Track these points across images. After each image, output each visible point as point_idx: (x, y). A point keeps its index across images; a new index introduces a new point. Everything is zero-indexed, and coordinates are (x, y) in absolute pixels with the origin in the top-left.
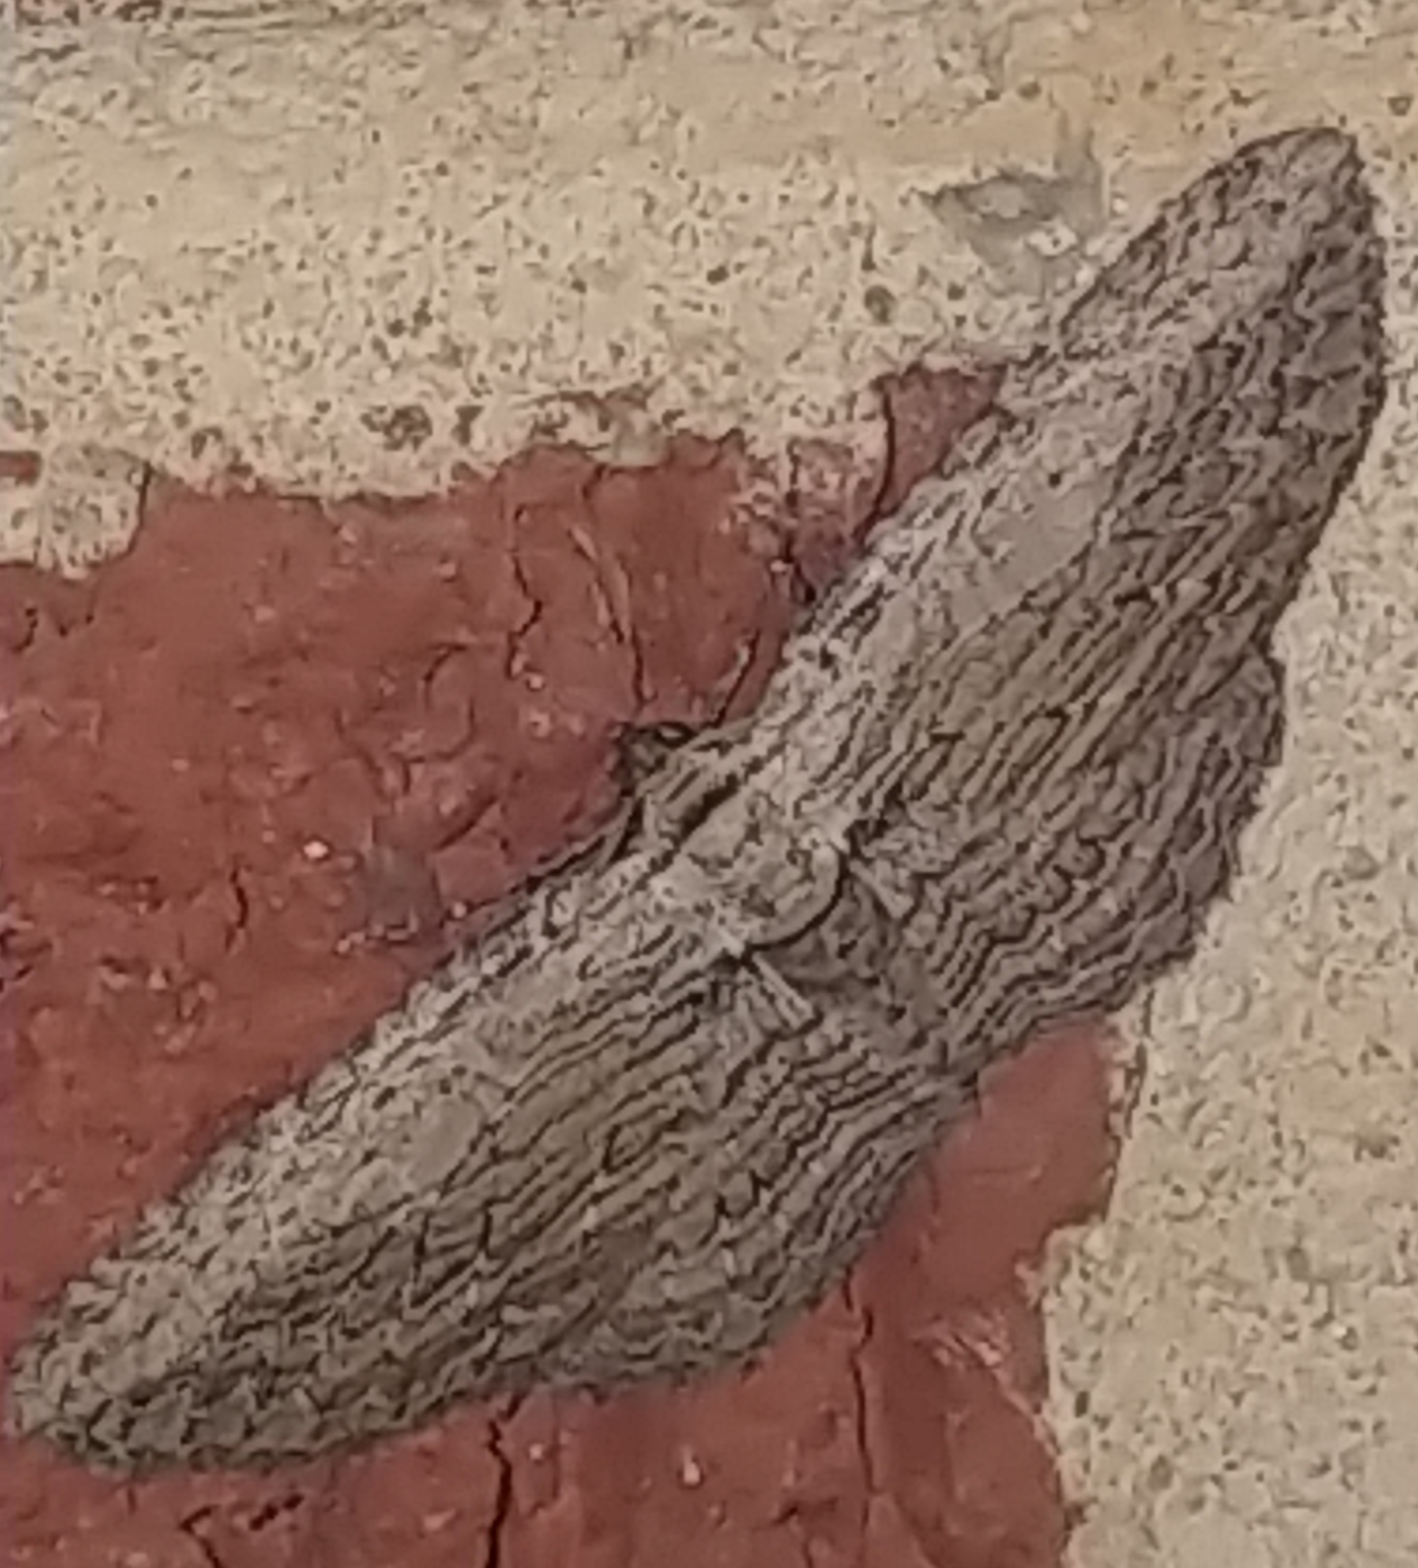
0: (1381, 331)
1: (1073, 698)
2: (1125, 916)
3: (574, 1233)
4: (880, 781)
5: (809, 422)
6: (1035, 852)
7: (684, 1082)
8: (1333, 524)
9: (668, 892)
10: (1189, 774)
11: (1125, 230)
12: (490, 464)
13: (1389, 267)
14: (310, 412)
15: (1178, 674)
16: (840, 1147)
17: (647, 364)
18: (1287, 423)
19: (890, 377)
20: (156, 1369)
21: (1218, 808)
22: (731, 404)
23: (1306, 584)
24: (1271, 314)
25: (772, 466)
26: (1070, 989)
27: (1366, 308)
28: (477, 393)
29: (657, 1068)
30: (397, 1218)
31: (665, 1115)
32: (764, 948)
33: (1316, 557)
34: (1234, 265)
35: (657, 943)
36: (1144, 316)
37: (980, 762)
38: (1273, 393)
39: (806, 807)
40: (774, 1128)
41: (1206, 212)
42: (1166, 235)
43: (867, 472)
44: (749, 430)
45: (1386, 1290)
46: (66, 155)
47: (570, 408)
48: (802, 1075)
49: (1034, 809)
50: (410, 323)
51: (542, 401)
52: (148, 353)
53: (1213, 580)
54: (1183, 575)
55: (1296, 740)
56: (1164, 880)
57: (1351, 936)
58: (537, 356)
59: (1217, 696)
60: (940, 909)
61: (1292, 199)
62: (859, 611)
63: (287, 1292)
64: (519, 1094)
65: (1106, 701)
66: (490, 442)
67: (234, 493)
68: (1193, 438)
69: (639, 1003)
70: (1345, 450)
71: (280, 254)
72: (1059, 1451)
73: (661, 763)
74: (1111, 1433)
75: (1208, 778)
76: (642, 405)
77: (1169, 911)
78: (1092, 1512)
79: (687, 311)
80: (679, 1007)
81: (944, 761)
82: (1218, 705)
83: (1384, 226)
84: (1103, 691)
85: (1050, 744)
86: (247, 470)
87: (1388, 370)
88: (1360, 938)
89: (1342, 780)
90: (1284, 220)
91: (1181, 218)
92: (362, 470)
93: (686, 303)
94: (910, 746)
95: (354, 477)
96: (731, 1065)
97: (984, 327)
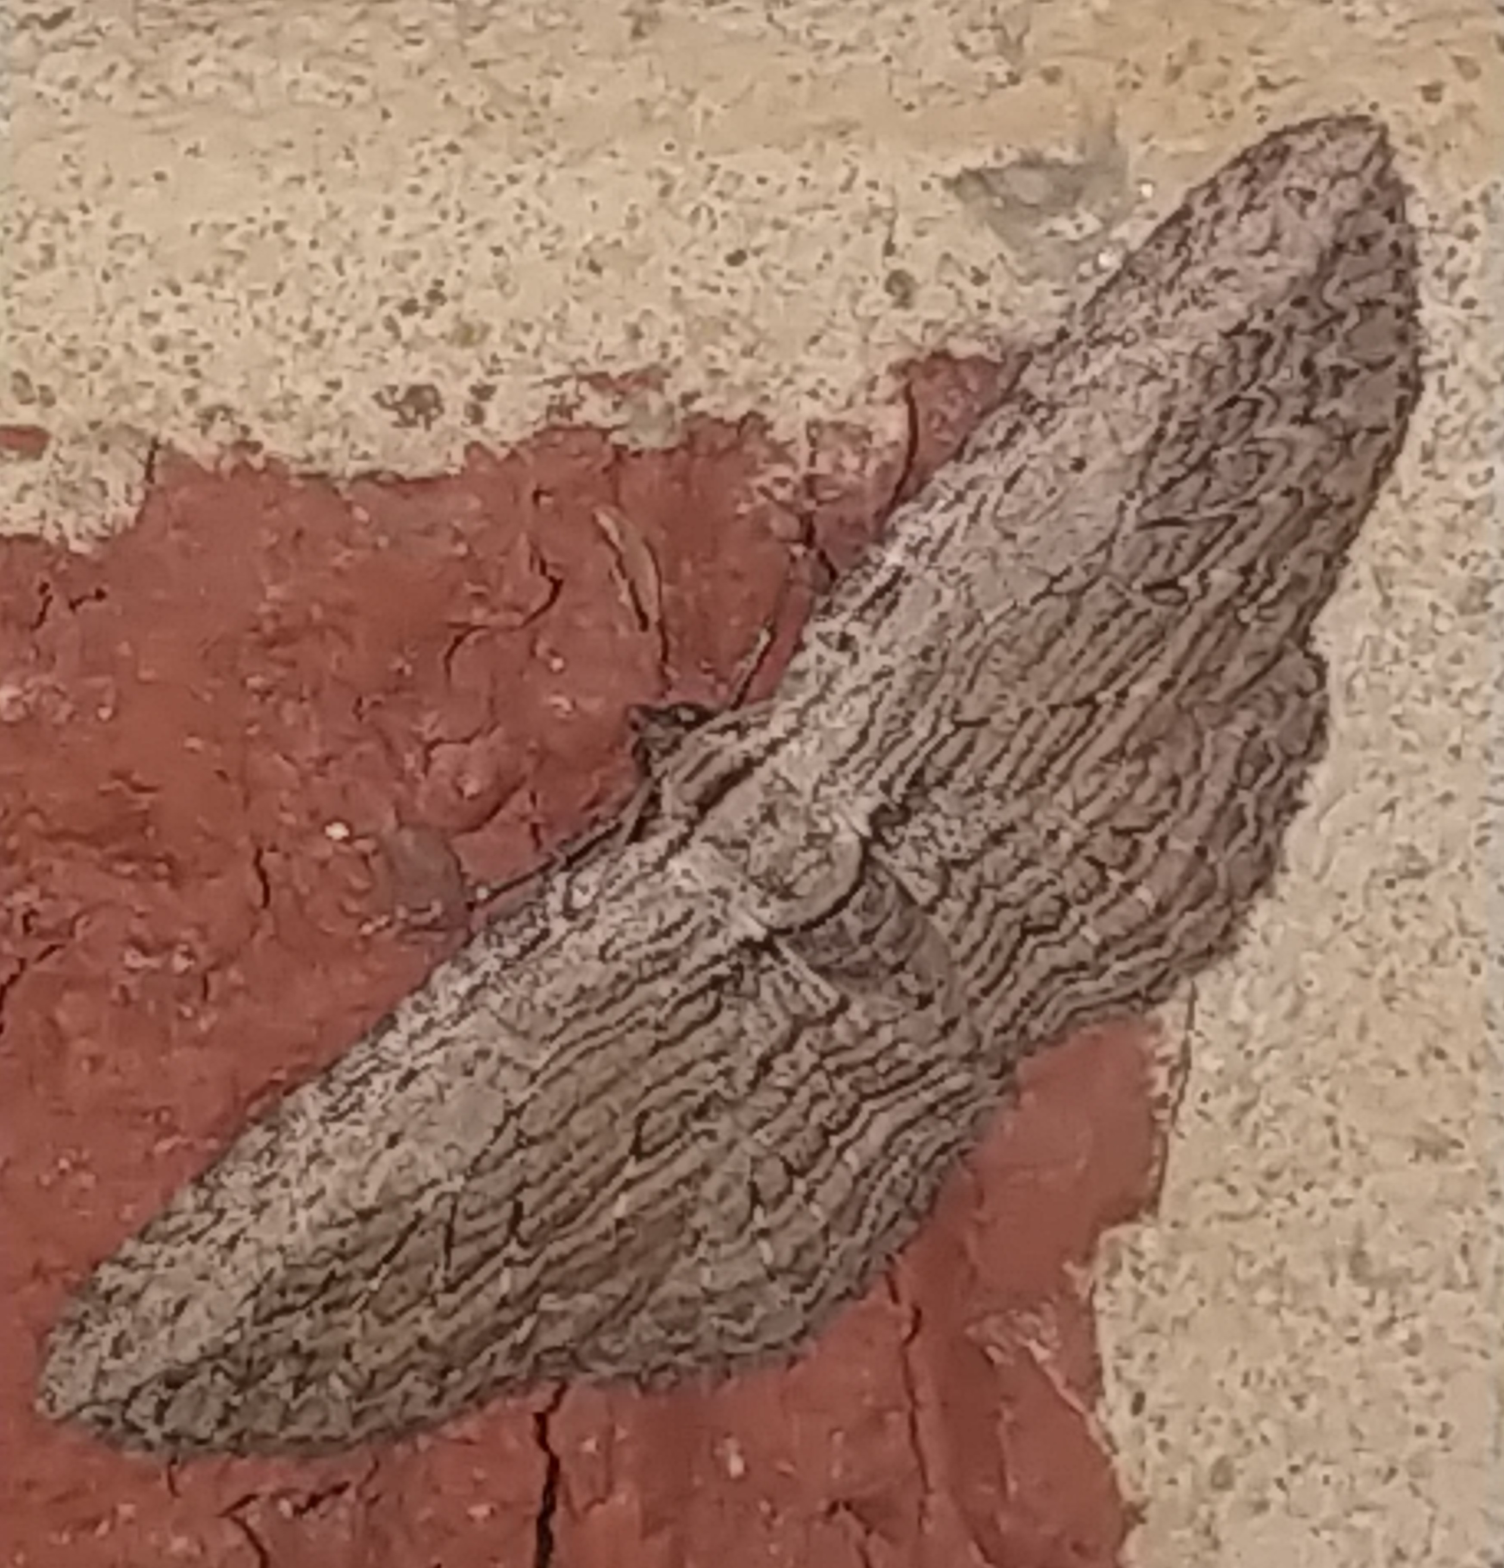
0: (1414, 320)
1: (1104, 687)
2: (1161, 909)
3: (606, 1222)
4: (902, 766)
5: (827, 404)
6: (1066, 840)
7: (711, 1069)
8: (1372, 518)
9: (686, 873)
10: (1227, 765)
11: (1152, 216)
12: (504, 444)
13: (1421, 257)
14: (321, 390)
15: (1213, 666)
16: (876, 1136)
17: (664, 347)
18: (1317, 412)
19: (912, 362)
20: (189, 1353)
21: (1260, 800)
22: (750, 386)
23: (1347, 578)
24: (1300, 302)
25: (791, 450)
26: (1107, 981)
27: (1397, 299)
28: (490, 373)
29: (684, 1052)
30: (426, 1202)
31: (694, 1101)
32: (787, 931)
33: (1355, 551)
34: (1260, 253)
35: (677, 926)
36: (1169, 303)
37: (1006, 750)
38: (1304, 382)
39: (824, 790)
40: (806, 1116)
41: (1233, 199)
42: (1192, 223)
43: (889, 456)
44: (770, 413)
45: (1449, 1294)
46: (69, 130)
47: (585, 388)
48: (831, 1064)
49: (1065, 796)
50: (423, 301)
51: (557, 382)
52: (157, 330)
53: (1247, 570)
54: (1214, 565)
55: (1341, 736)
56: (1204, 874)
57: (1403, 936)
58: (551, 337)
59: (1256, 689)
60: (969, 896)
61: (1322, 187)
62: (880, 593)
63: (317, 1277)
64: (540, 1079)
65: (1137, 690)
66: (503, 423)
67: (242, 469)
68: (1222, 426)
69: (663, 987)
70: (1381, 441)
71: (291, 232)
72: (1116, 1451)
73: (676, 744)
74: (1170, 1434)
75: (1248, 771)
76: (659, 388)
77: (1208, 905)
78: (1150, 1513)
79: (705, 293)
80: (702, 992)
81: (969, 747)
82: (1257, 697)
83: (1417, 215)
84: (1134, 680)
85: (1081, 731)
86: (256, 447)
87: (1424, 360)
88: (1413, 939)
89: (1391, 779)
90: (1312, 209)
91: (1207, 202)
92: (373, 450)
93: (704, 286)
94: (934, 730)
95: (365, 456)
96: (757, 1051)
97: (1006, 312)
